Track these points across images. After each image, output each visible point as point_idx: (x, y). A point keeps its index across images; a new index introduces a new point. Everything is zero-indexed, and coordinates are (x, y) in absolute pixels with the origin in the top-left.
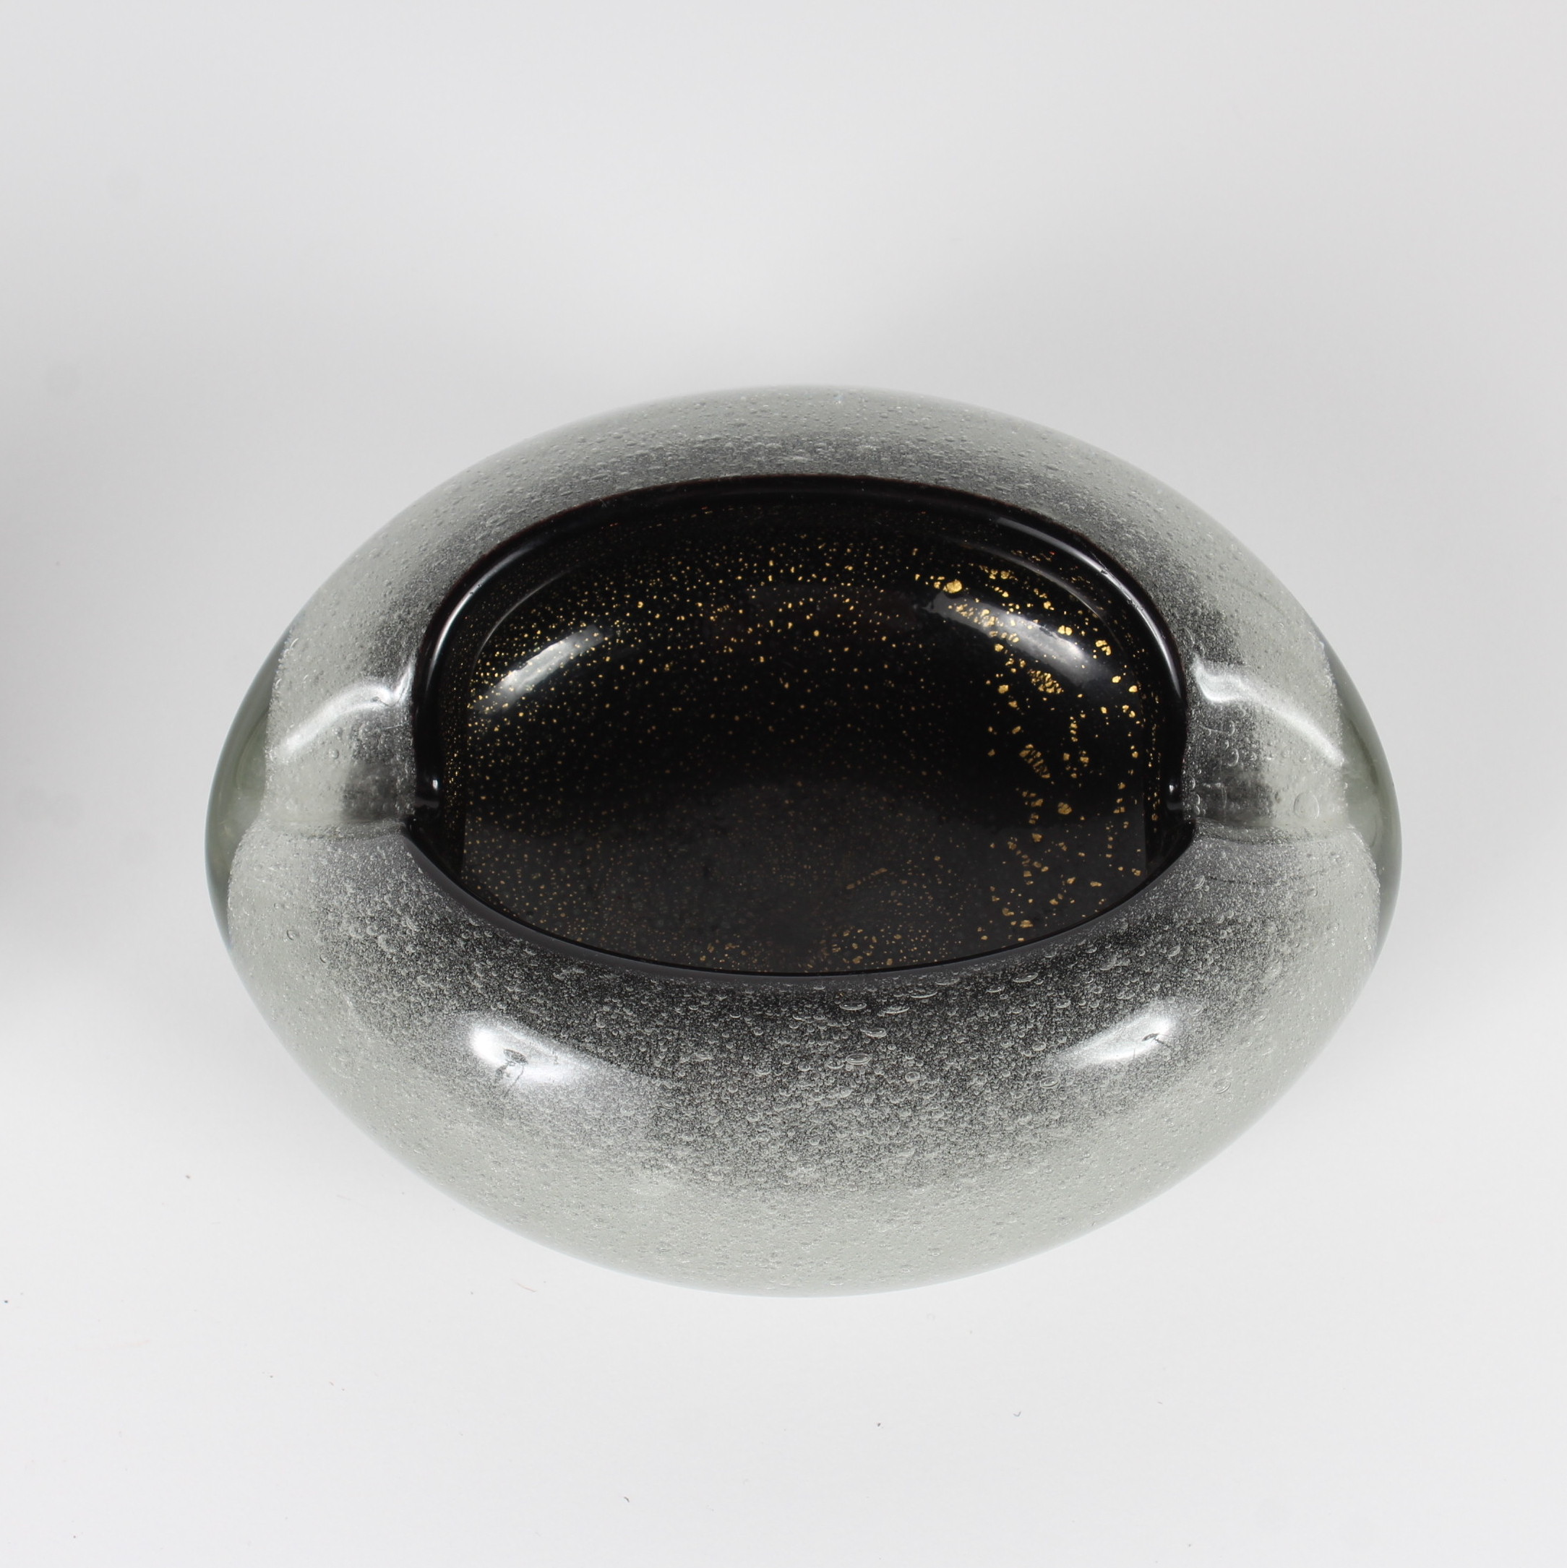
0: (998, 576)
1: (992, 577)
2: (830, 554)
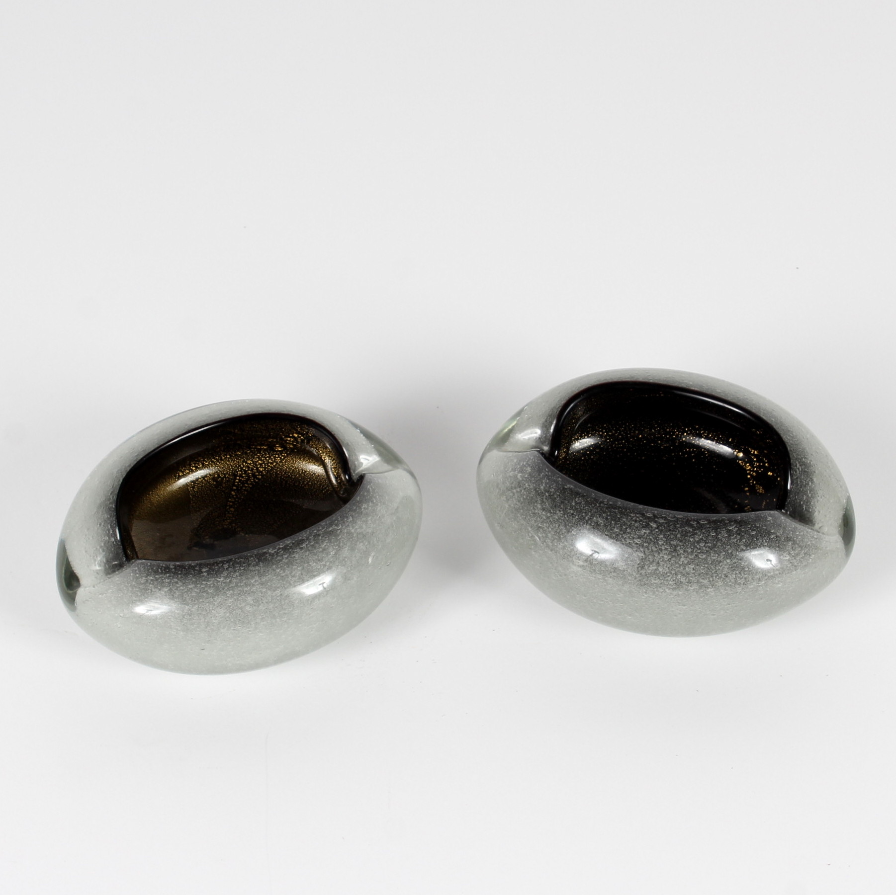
0: (754, 452)
1: (752, 453)
2: (704, 435)
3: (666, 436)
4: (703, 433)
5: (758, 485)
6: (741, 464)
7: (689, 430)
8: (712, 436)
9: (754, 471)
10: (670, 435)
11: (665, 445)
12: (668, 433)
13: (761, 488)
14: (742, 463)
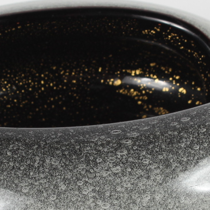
3: (20, 91)
4: (64, 74)
5: (156, 107)
6: (123, 93)
7: (45, 76)
8: (75, 74)
9: (143, 95)
10: (25, 89)
11: (24, 102)
12: (22, 87)
13: (162, 108)
14: (124, 91)
